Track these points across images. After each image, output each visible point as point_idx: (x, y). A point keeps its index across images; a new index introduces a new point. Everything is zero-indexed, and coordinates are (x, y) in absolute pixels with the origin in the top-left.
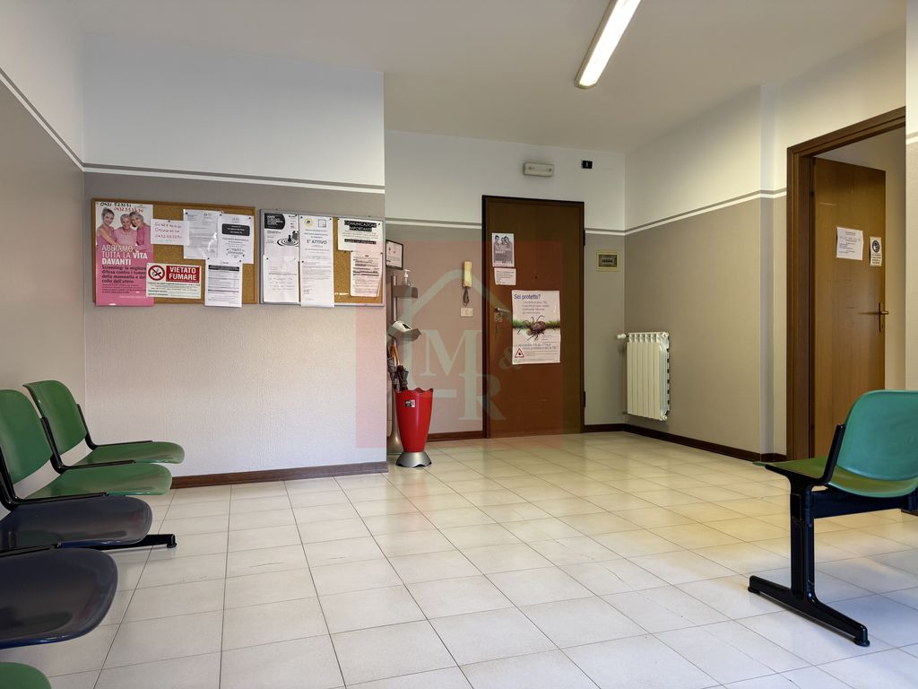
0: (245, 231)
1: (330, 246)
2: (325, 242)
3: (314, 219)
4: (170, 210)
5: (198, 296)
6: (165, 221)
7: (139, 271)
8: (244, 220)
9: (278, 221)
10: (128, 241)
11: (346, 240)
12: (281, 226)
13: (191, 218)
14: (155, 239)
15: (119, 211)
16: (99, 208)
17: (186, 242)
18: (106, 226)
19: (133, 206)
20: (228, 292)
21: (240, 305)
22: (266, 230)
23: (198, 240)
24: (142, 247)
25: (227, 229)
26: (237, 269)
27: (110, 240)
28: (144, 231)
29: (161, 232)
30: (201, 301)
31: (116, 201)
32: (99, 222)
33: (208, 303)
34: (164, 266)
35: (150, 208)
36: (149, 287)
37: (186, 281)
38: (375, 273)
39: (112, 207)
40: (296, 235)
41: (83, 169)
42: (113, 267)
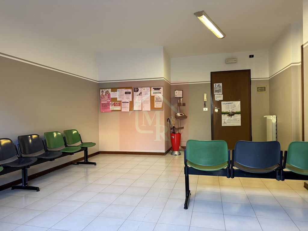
0: (130, 93)
1: (149, 95)
2: (148, 94)
3: (145, 88)
4: (114, 90)
5: (120, 109)
6: (113, 92)
7: (108, 104)
8: (130, 90)
9: (137, 90)
10: (106, 97)
11: (153, 93)
12: (138, 91)
13: (119, 91)
14: (111, 97)
15: (105, 91)
16: (101, 90)
17: (117, 97)
18: (102, 94)
19: (107, 89)
20: (126, 108)
21: (129, 111)
22: (134, 92)
23: (120, 96)
24: (109, 99)
25: (126, 93)
26: (128, 102)
27: (103, 97)
28: (109, 95)
29: (113, 95)
30: (121, 110)
31: (104, 89)
32: (101, 94)
33: (122, 111)
34: (113, 103)
35: (110, 89)
36: (110, 108)
37: (118, 106)
38: (161, 101)
39: (103, 90)
40: (141, 93)
41: (98, 82)
42: (104, 103)
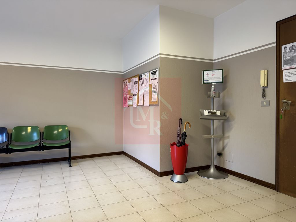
3: (146, 74)
5: (132, 104)
41: (123, 73)
42: (125, 97)
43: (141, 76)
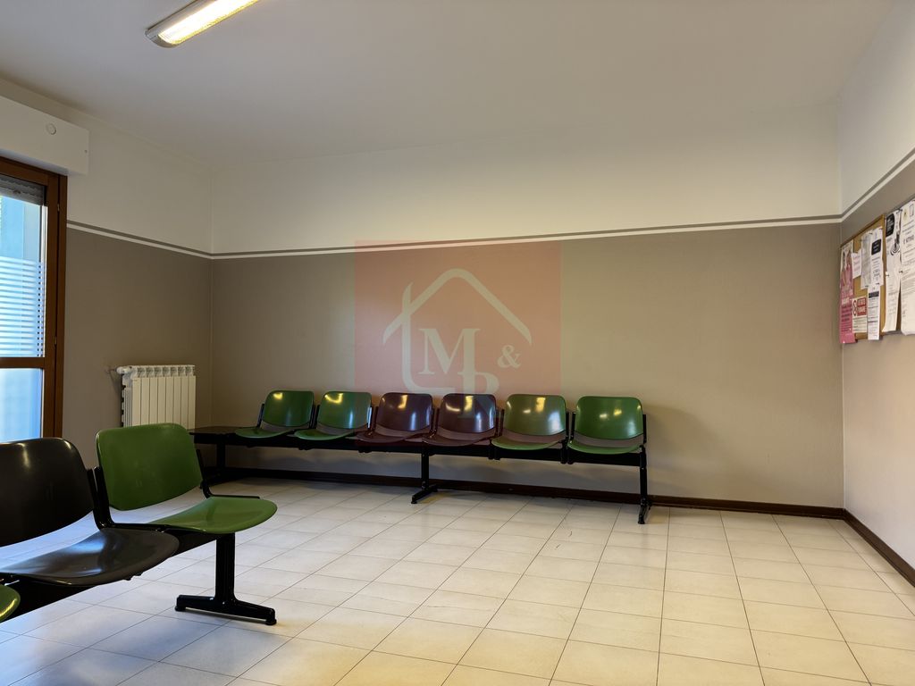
0: (879, 249)
3: (908, 207)
5: (866, 331)
6: (856, 254)
12: (892, 229)
14: (854, 273)
16: (842, 253)
18: (844, 269)
19: (849, 244)
21: (878, 337)
22: (886, 239)
23: (865, 267)
24: (851, 284)
25: (874, 248)
27: (844, 280)
29: (856, 266)
32: (841, 270)
33: (869, 338)
34: (856, 301)
37: (862, 314)
39: (845, 249)
40: (898, 238)
41: (840, 220)
42: (845, 307)
43: (892, 218)
